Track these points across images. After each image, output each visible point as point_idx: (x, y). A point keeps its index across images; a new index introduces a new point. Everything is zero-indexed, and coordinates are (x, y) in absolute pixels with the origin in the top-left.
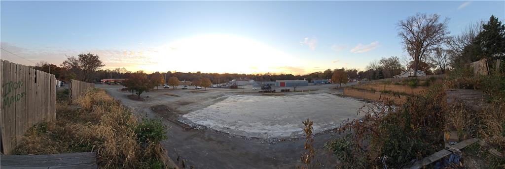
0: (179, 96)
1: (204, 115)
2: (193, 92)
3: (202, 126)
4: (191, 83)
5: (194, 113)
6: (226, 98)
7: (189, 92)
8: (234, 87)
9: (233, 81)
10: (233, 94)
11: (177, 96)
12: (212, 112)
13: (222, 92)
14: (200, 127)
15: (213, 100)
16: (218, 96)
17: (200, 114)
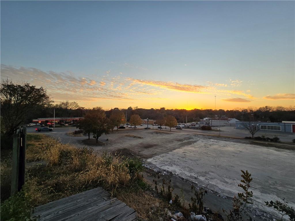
0: (142, 138)
1: (170, 160)
2: (157, 133)
3: (168, 172)
4: (155, 121)
5: (158, 157)
6: (195, 142)
7: (152, 133)
8: (207, 128)
9: (205, 119)
10: (204, 137)
11: (140, 138)
12: (178, 157)
13: (190, 134)
14: (165, 172)
15: (180, 143)
16: (185, 139)
17: (165, 159)
